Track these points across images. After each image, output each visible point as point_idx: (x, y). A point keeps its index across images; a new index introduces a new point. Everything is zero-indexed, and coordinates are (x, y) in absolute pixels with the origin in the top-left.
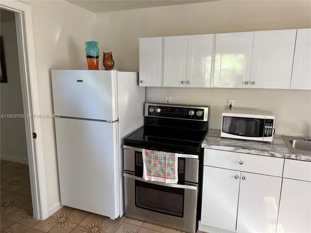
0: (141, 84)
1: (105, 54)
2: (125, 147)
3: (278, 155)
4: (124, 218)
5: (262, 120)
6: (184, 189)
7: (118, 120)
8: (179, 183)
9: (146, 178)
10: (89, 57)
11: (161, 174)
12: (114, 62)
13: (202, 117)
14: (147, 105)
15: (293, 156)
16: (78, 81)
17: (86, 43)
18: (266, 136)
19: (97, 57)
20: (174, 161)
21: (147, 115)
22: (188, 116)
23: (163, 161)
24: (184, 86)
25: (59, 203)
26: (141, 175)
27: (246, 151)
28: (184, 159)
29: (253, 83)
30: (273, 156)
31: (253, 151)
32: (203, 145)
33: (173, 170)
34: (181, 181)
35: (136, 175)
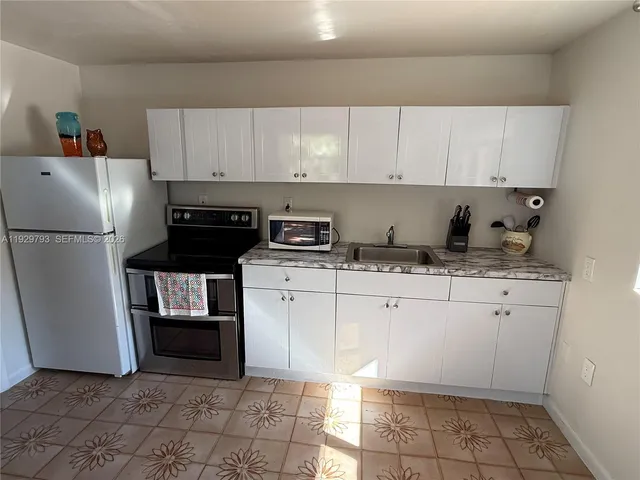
0: (155, 178)
1: (89, 133)
2: (128, 270)
3: (329, 266)
4: (139, 373)
5: (317, 223)
6: (218, 322)
7: (114, 232)
8: (211, 314)
9: (163, 312)
10: (62, 136)
11: (184, 304)
12: (105, 144)
13: (249, 223)
14: (170, 209)
15: (345, 266)
16: (43, 174)
17: (57, 115)
18: (322, 244)
19: (78, 137)
20: (200, 284)
21: (170, 223)
22: (231, 223)
23: (185, 287)
24: (216, 179)
25: (30, 366)
26: (156, 309)
27: (293, 264)
28: (215, 281)
29: (304, 175)
30: (323, 267)
31: (301, 264)
32: (240, 261)
33: (200, 297)
34: (213, 310)
35: (150, 310)
